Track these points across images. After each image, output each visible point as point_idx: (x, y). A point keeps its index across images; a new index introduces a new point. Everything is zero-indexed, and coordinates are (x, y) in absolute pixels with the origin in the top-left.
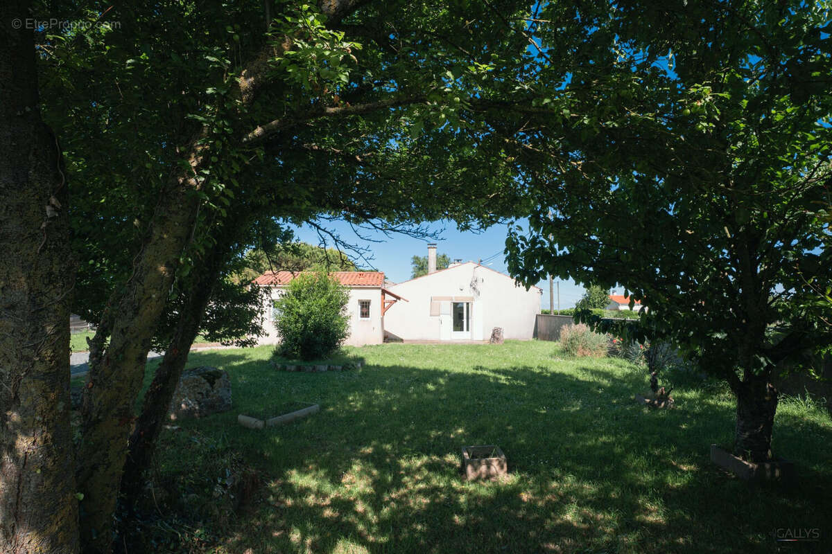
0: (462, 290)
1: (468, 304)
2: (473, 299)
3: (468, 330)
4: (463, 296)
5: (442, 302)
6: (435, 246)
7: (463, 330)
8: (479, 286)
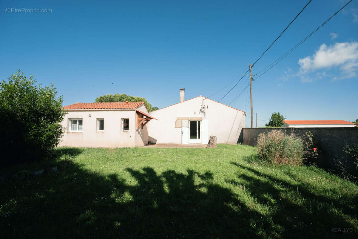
0: (195, 113)
1: (199, 122)
2: (202, 118)
3: (199, 138)
4: (195, 117)
5: (183, 121)
6: (184, 90)
7: (196, 138)
8: (206, 111)
